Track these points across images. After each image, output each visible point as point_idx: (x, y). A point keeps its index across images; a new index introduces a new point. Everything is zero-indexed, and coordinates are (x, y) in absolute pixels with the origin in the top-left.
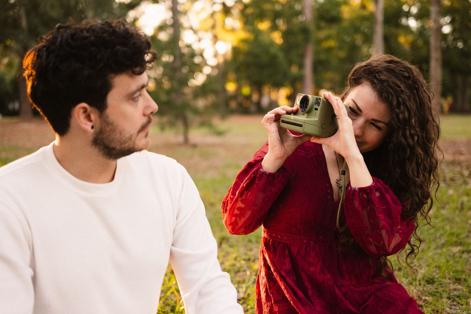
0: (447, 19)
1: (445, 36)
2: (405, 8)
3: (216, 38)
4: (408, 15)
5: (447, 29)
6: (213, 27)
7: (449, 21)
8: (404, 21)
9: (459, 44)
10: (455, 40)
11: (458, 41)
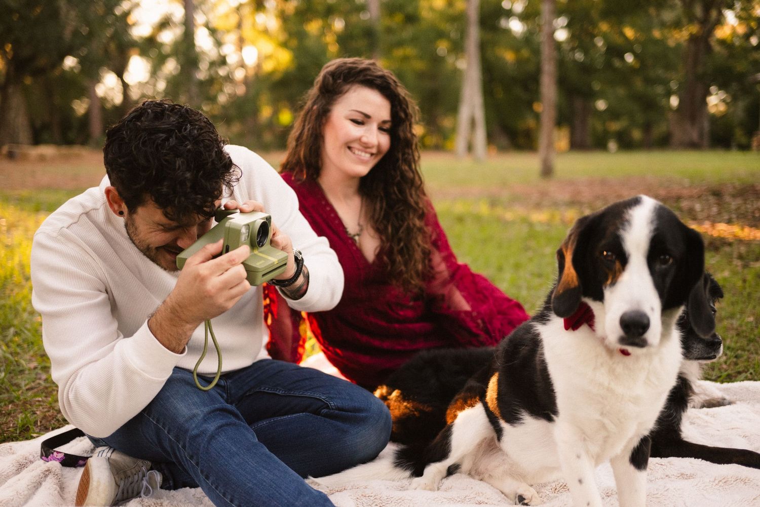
0: (562, 21)
1: (558, 45)
2: (506, 5)
3: (241, 42)
4: (509, 14)
5: (562, 35)
6: (239, 26)
7: (565, 24)
8: (503, 23)
9: (576, 55)
10: (573, 49)
11: (576, 51)
